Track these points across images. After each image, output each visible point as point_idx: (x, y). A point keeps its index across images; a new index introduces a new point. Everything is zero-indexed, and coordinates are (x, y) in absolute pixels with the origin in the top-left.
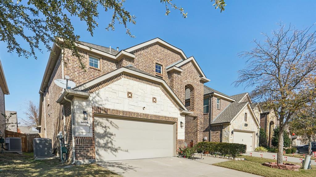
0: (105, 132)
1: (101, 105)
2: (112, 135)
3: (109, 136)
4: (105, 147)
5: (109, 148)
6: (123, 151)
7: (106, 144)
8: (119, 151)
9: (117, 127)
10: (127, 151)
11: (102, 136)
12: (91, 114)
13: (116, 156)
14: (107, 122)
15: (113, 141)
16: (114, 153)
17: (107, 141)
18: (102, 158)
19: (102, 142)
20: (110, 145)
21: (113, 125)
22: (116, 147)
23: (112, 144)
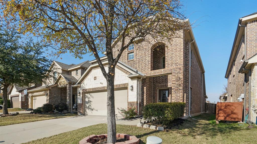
0: (89, 100)
1: (84, 88)
2: (91, 102)
3: (90, 102)
4: (89, 108)
5: (90, 108)
6: (95, 110)
7: (89, 106)
8: (94, 110)
9: (93, 97)
10: (97, 111)
11: (88, 103)
12: (81, 93)
13: (92, 113)
14: (89, 95)
15: (91, 105)
16: (92, 111)
17: (89, 105)
18: (87, 114)
19: (87, 105)
20: (90, 107)
21: (91, 97)
22: (92, 108)
23: (91, 106)
